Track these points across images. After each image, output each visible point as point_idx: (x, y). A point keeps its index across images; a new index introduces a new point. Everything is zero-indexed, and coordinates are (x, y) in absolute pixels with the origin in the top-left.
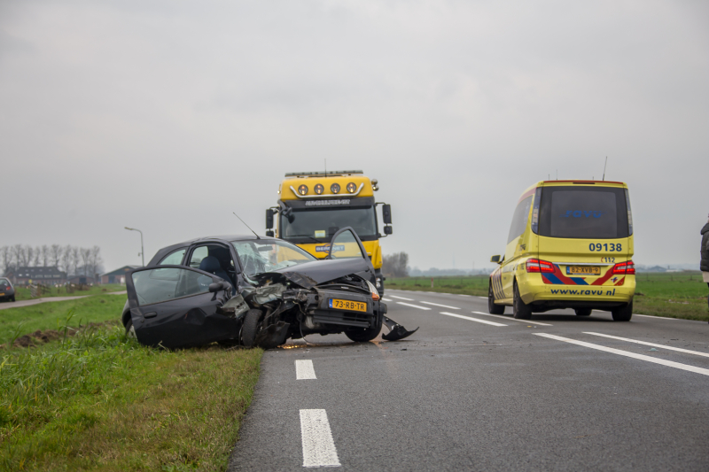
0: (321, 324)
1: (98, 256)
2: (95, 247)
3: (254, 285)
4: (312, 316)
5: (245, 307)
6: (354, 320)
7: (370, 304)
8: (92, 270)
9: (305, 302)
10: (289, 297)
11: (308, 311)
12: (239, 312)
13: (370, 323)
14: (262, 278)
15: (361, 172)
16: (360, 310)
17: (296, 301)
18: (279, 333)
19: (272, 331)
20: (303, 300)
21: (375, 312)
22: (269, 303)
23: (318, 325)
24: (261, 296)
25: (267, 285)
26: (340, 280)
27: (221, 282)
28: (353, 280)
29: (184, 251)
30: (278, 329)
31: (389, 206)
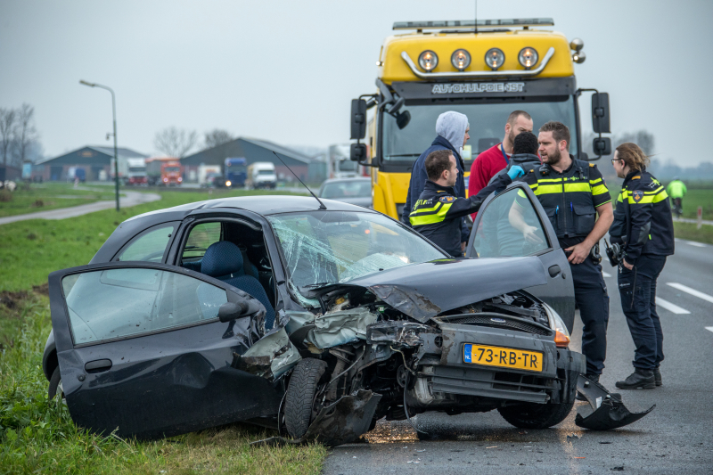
0: (447, 395)
1: (30, 125)
2: (25, 107)
3: (311, 309)
4: (429, 378)
5: (292, 354)
6: (516, 387)
7: (550, 355)
8: (17, 152)
9: (415, 349)
10: (382, 338)
11: (421, 368)
12: (278, 365)
13: (549, 393)
14: (329, 294)
15: (550, 23)
16: (528, 368)
17: (396, 346)
18: (359, 413)
19: (344, 409)
20: (410, 344)
21: (560, 372)
22: (341, 346)
23: (441, 398)
24: (325, 331)
25: (338, 309)
26: (489, 305)
27: (242, 300)
28: (515, 303)
29: (170, 230)
30: (358, 404)
31: (606, 95)
